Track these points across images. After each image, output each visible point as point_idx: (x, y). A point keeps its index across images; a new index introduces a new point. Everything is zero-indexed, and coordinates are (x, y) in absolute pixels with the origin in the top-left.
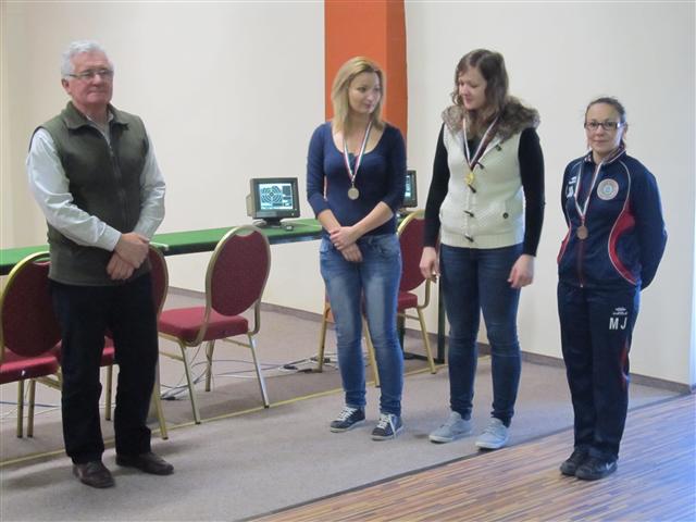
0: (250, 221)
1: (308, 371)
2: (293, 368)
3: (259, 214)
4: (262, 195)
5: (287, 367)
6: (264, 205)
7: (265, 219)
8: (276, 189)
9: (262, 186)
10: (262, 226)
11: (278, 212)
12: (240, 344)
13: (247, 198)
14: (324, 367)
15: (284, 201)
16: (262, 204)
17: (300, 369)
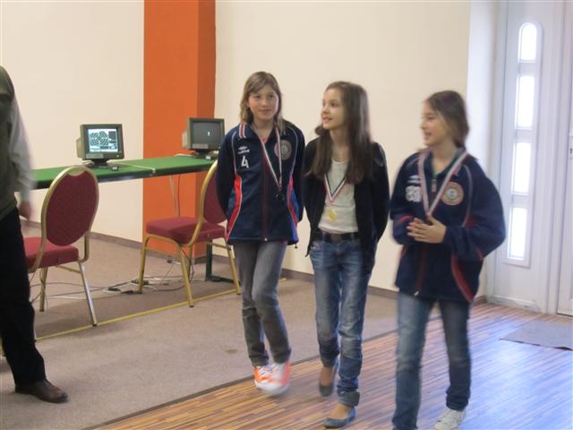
0: (80, 162)
1: (130, 293)
2: (116, 290)
3: (88, 156)
4: (90, 139)
5: (111, 289)
6: (93, 148)
7: (93, 160)
8: (103, 134)
9: (91, 131)
10: (90, 166)
11: (105, 154)
12: (71, 270)
13: (77, 141)
14: (143, 290)
15: (110, 145)
16: (91, 147)
17: (123, 290)
